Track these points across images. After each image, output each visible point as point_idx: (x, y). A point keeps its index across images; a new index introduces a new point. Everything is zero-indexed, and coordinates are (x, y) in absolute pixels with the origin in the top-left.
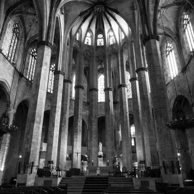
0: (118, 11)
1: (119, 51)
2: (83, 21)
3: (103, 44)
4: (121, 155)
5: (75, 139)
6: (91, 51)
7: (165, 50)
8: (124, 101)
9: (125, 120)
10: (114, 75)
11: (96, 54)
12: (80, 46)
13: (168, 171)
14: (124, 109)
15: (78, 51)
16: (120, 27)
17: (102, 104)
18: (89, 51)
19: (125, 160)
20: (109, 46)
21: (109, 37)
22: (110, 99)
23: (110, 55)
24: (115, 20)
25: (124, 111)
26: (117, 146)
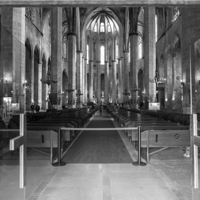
0: (114, 17)
1: (113, 39)
2: (93, 20)
3: (104, 31)
4: (112, 95)
5: (90, 89)
6: (97, 36)
7: (138, 40)
8: (114, 70)
9: (114, 80)
10: (110, 47)
11: (100, 38)
12: (90, 33)
13: (125, 104)
14: (114, 74)
15: (89, 37)
16: (114, 25)
17: (103, 66)
18: (95, 36)
19: (113, 98)
20: (107, 33)
21: (107, 26)
22: (107, 67)
23: (108, 40)
24: (112, 21)
25: (114, 75)
26: (110, 90)
